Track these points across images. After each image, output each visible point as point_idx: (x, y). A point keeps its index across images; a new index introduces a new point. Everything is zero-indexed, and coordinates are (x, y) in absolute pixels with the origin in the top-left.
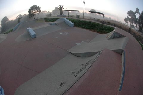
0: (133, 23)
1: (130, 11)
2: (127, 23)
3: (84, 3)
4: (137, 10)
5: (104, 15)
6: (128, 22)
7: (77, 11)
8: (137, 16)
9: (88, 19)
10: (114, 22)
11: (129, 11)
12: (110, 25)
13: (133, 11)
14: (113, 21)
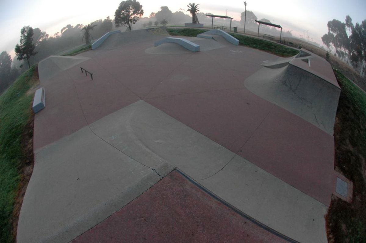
0: (340, 48)
1: (334, 21)
2: (328, 45)
3: (246, 5)
4: (348, 19)
5: (282, 28)
6: (331, 44)
7: (231, 18)
8: (349, 32)
9: (254, 35)
10: (300, 43)
11: (332, 20)
12: (292, 46)
13: (339, 20)
14: (297, 40)
